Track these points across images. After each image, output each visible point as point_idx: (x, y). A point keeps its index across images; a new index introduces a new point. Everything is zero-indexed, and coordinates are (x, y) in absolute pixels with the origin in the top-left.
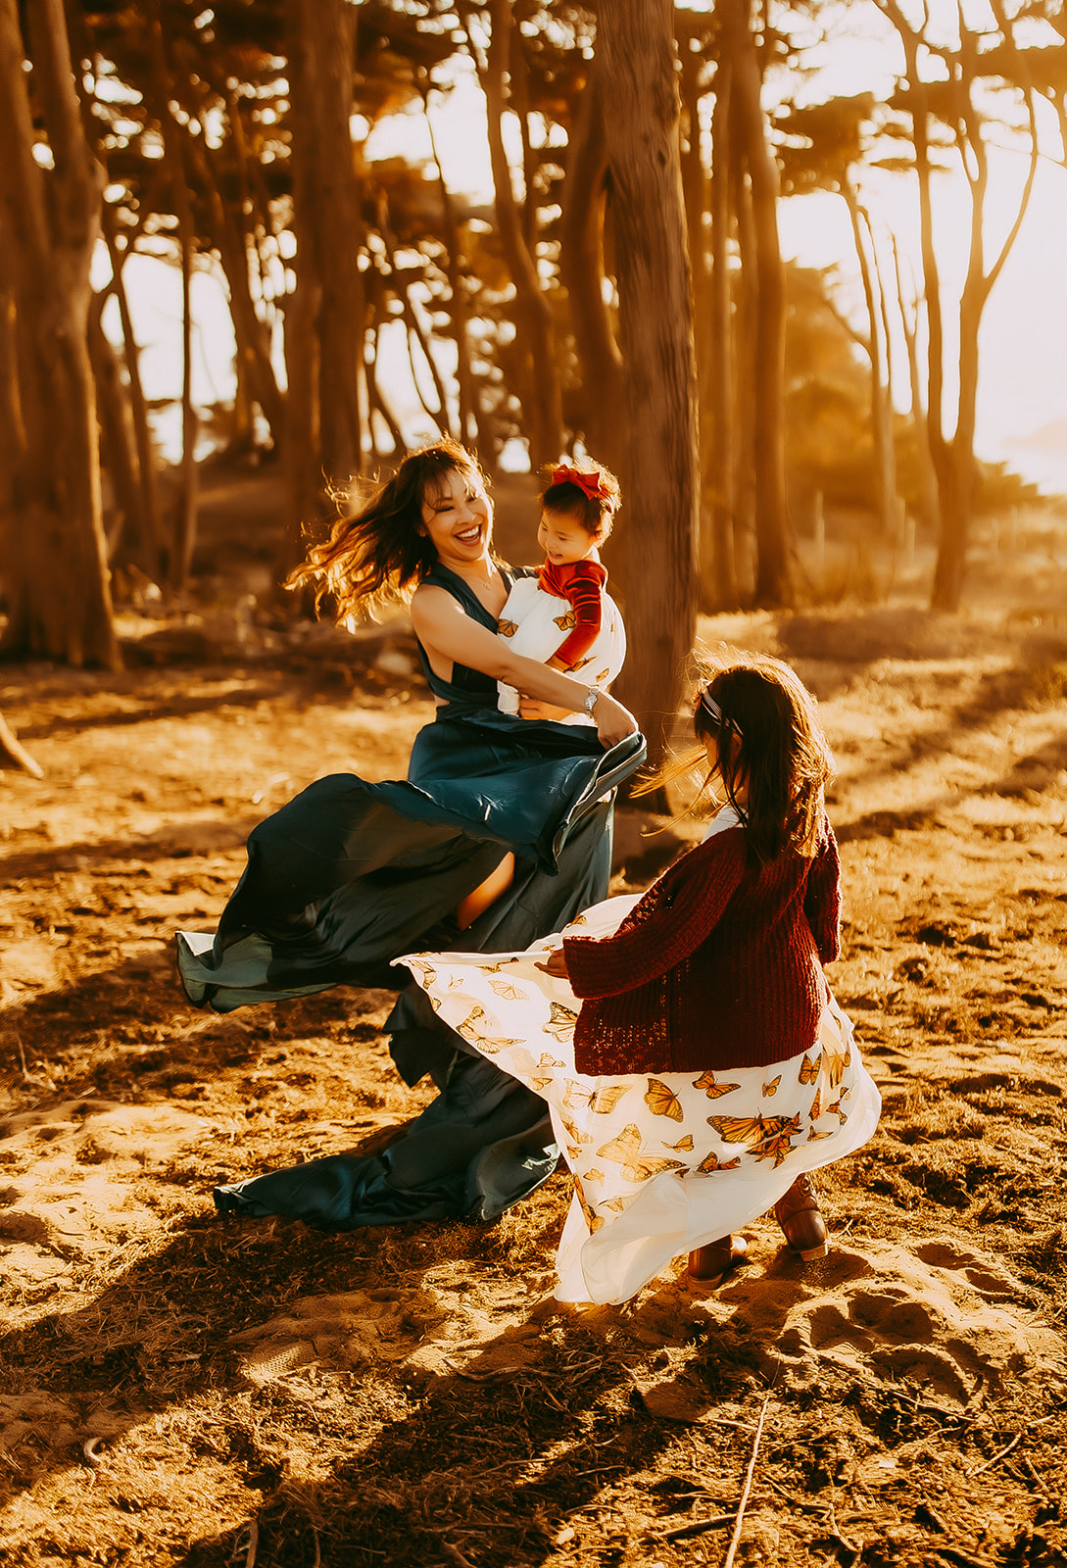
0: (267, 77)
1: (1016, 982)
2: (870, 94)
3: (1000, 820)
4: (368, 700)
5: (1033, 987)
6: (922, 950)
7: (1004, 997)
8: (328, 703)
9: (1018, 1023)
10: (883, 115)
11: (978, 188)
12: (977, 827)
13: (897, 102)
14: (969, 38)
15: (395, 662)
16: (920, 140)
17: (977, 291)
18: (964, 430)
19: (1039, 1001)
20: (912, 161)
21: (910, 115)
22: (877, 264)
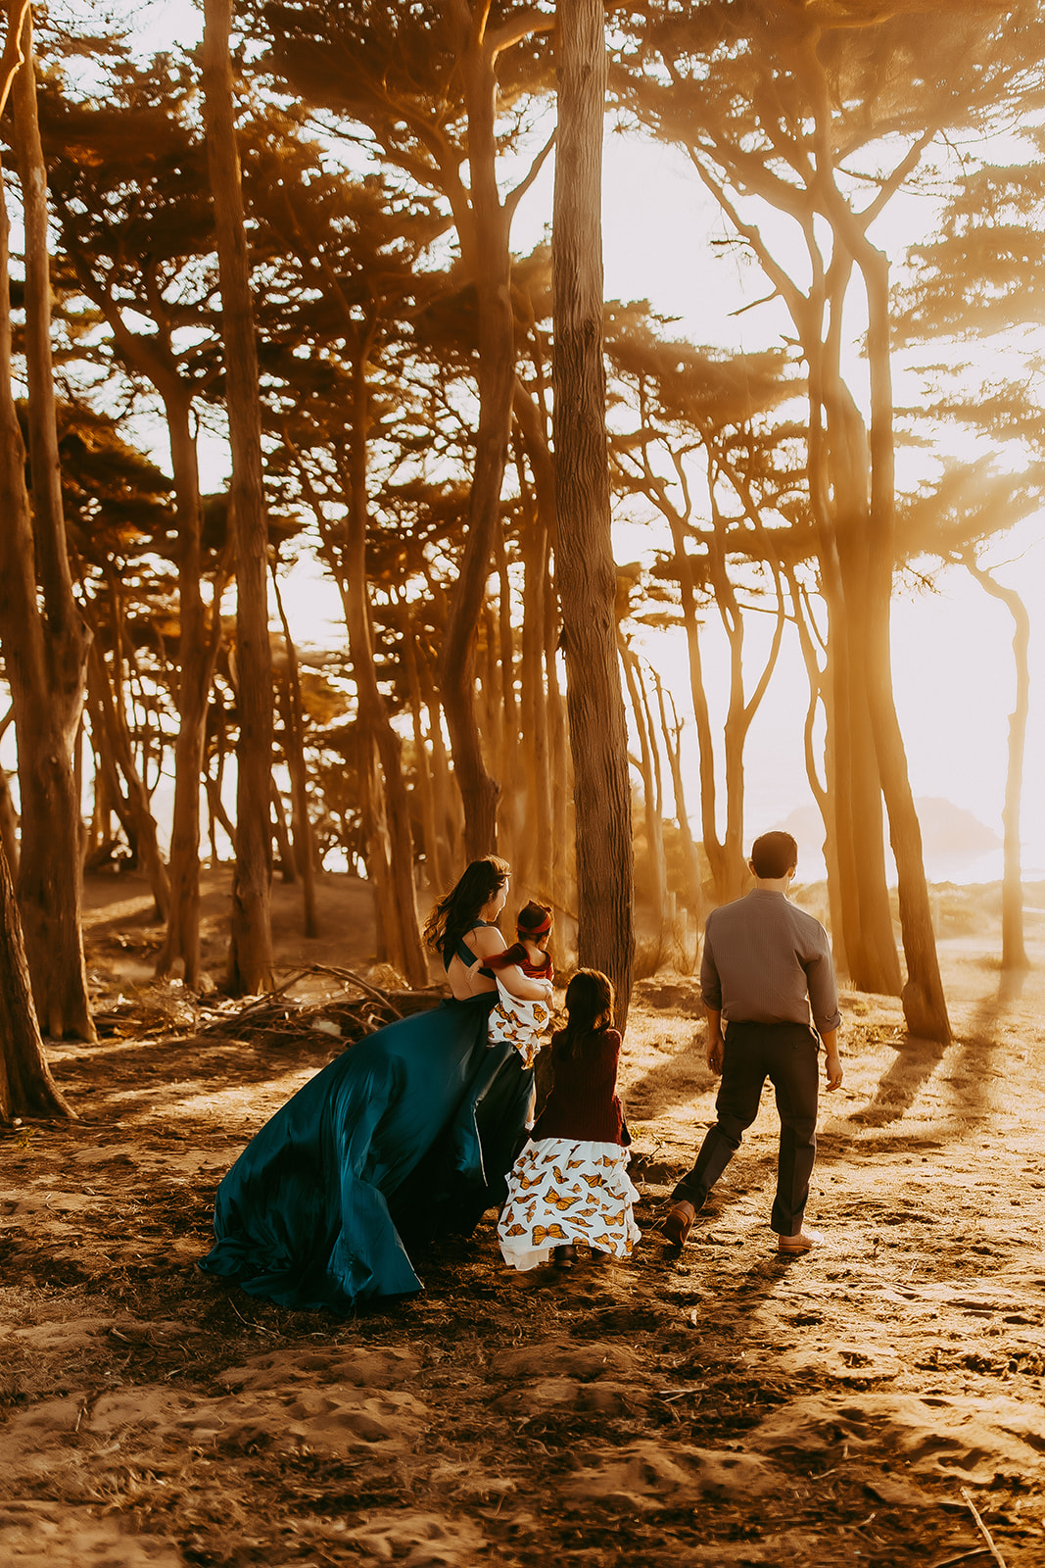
0: (138, 550)
2: (638, 563)
9: (977, 1267)
10: (647, 580)
11: (736, 637)
13: (659, 571)
14: (720, 521)
15: (329, 1027)
16: (689, 603)
17: (739, 720)
18: (734, 832)
19: (986, 1251)
20: (680, 619)
21: (676, 583)
22: (644, 698)
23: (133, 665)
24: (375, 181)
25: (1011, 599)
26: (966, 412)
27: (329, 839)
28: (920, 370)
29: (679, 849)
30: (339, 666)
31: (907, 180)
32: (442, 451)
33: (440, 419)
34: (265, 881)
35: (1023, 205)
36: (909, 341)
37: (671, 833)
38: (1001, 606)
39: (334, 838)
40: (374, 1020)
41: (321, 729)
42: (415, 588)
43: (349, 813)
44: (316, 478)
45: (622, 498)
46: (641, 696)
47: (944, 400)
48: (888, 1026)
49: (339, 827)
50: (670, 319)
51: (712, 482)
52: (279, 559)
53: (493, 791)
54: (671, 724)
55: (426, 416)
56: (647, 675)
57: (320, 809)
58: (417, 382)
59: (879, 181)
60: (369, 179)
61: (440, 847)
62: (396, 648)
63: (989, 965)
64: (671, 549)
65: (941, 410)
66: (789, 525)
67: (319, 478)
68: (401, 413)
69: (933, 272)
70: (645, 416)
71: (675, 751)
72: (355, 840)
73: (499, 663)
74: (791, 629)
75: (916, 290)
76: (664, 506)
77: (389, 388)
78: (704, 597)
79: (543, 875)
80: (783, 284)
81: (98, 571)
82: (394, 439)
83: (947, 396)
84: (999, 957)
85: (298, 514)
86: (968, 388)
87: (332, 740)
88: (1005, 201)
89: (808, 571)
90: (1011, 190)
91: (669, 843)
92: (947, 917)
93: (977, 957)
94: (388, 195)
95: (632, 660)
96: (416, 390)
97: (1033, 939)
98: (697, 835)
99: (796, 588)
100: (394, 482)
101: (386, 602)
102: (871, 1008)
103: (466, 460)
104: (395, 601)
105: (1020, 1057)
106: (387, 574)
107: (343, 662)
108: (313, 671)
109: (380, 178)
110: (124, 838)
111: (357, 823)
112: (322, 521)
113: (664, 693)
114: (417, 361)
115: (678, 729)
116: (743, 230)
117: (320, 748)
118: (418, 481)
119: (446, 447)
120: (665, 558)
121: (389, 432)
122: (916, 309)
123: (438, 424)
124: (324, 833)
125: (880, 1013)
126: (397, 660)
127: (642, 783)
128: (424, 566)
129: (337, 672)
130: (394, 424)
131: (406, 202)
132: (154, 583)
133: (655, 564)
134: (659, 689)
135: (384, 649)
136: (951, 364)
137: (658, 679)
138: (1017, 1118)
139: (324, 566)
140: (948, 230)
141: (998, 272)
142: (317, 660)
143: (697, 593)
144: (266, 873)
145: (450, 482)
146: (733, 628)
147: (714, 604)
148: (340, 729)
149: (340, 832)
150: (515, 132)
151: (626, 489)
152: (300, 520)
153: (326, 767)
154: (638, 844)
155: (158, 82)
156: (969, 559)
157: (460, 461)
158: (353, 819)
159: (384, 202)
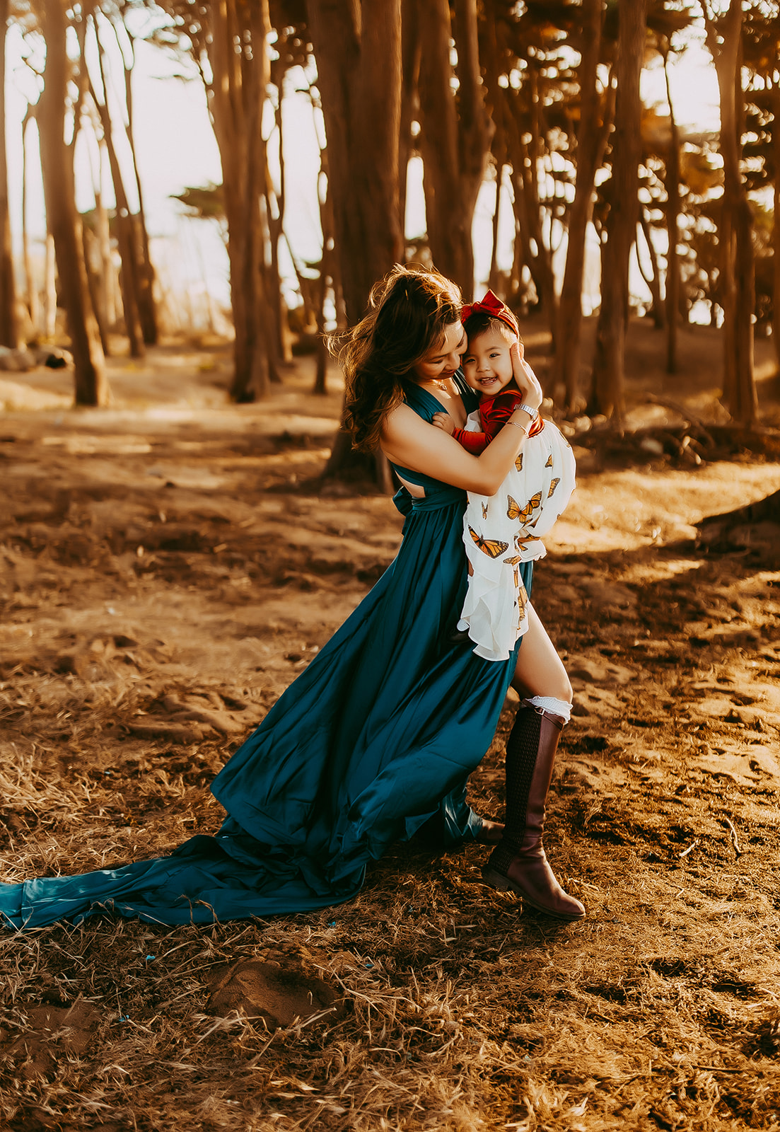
15: (653, 445)
23: (547, 144)
27: (697, 294)
34: (622, 329)
39: (702, 293)
41: (699, 200)
43: (716, 274)
49: (706, 284)
52: (672, 49)
57: (692, 269)
62: (768, 129)
72: (720, 296)
81: (523, 64)
85: (688, 8)
87: (707, 210)
101: (762, 87)
104: (770, 86)
106: (764, 61)
108: (696, 149)
110: (532, 288)
117: (696, 217)
124: (693, 289)
126: (769, 139)
132: (570, 74)
135: (757, 129)
139: (708, 55)
144: (623, 322)
148: (713, 201)
149: (707, 289)
152: (688, 14)
153: (700, 234)
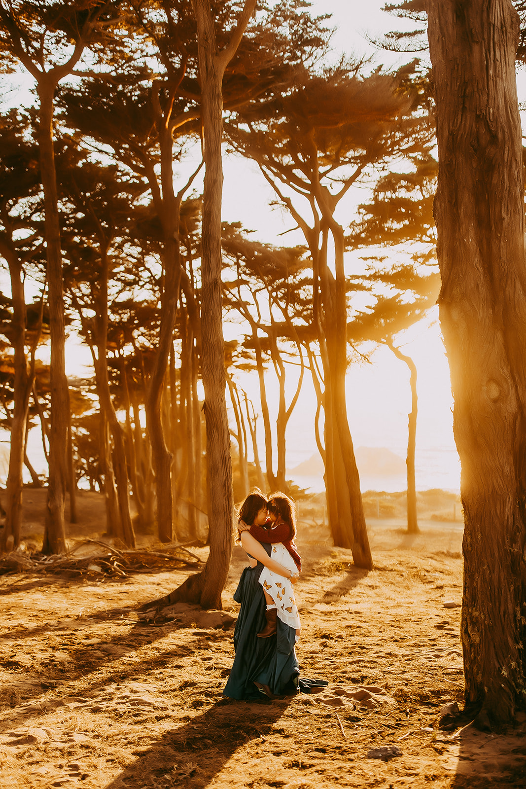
1: (355, 644)
2: (236, 341)
3: (329, 610)
4: (90, 583)
5: (361, 645)
6: (324, 640)
7: (354, 648)
8: (76, 584)
9: (359, 653)
10: (240, 349)
11: (282, 379)
12: (322, 612)
13: (247, 344)
14: (274, 323)
15: (95, 568)
16: (259, 360)
17: (284, 417)
18: (281, 471)
19: (364, 648)
20: (255, 366)
21: (254, 350)
22: (239, 405)
24: (114, 168)
25: (408, 360)
26: (385, 278)
27: (81, 472)
28: (365, 259)
29: (256, 477)
30: (88, 387)
31: (356, 180)
32: (142, 286)
33: (141, 271)
34: (62, 500)
35: (408, 189)
36: (360, 246)
37: (252, 469)
38: (404, 364)
39: (83, 472)
40: (117, 565)
41: (78, 417)
42: (128, 350)
43: (91, 459)
44: (79, 297)
45: (228, 310)
46: (237, 403)
47: (376, 272)
48: (346, 563)
49: (85, 466)
50: (251, 231)
51: (271, 306)
53: (169, 458)
54: (252, 416)
55: (134, 270)
56: (240, 393)
57: (77, 457)
58: (130, 255)
59: (343, 182)
60: (111, 166)
61: (138, 476)
62: (117, 378)
63: (400, 532)
64: (251, 334)
65: (375, 277)
66: (307, 324)
67: (82, 298)
68: (122, 268)
69: (370, 216)
70: (239, 274)
71: (254, 430)
72: (93, 474)
73: (169, 387)
74: (308, 373)
75: (362, 224)
76: (247, 316)
77: (117, 257)
78: (268, 357)
79: (191, 494)
80: (301, 223)
82: (118, 280)
83: (377, 271)
84: (406, 528)
85: (70, 314)
86: (386, 267)
87: (83, 423)
88: (401, 187)
89: (315, 346)
90: (403, 183)
91: (251, 474)
92: (382, 509)
93: (396, 528)
94: (119, 174)
95: (233, 386)
96: (130, 259)
97: (422, 519)
98: (264, 470)
99: (311, 354)
100: (117, 300)
101: (113, 357)
102: (339, 555)
103: (155, 291)
104: (117, 356)
105: (402, 575)
106: (113, 344)
107: (90, 384)
108: (75, 389)
109: (117, 166)
111: (95, 464)
112: (83, 318)
113: (248, 402)
114: (131, 246)
115: (255, 419)
116: (283, 199)
117: (77, 427)
118: (130, 300)
119: (144, 285)
120: (249, 338)
121: (116, 276)
122: (361, 233)
123: (140, 273)
124: (78, 469)
125: (343, 557)
126: (117, 384)
127: (237, 444)
128: (132, 340)
129: (87, 390)
130: (118, 273)
131: (128, 178)
133: (244, 341)
134: (246, 400)
135: (112, 379)
136: (379, 256)
137: (245, 395)
138: (396, 601)
139: (82, 338)
140: (376, 199)
141: (399, 218)
142: (76, 384)
143: (263, 355)
144: (62, 496)
145: (146, 301)
146: (280, 375)
147: (271, 360)
148: (87, 417)
149: (87, 469)
150: (180, 153)
151: (230, 306)
152: (71, 317)
153: (79, 436)
154: (235, 475)
155: (11, 121)
156: (389, 343)
157: (151, 291)
158: (93, 462)
159: (118, 177)
